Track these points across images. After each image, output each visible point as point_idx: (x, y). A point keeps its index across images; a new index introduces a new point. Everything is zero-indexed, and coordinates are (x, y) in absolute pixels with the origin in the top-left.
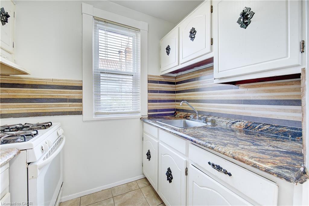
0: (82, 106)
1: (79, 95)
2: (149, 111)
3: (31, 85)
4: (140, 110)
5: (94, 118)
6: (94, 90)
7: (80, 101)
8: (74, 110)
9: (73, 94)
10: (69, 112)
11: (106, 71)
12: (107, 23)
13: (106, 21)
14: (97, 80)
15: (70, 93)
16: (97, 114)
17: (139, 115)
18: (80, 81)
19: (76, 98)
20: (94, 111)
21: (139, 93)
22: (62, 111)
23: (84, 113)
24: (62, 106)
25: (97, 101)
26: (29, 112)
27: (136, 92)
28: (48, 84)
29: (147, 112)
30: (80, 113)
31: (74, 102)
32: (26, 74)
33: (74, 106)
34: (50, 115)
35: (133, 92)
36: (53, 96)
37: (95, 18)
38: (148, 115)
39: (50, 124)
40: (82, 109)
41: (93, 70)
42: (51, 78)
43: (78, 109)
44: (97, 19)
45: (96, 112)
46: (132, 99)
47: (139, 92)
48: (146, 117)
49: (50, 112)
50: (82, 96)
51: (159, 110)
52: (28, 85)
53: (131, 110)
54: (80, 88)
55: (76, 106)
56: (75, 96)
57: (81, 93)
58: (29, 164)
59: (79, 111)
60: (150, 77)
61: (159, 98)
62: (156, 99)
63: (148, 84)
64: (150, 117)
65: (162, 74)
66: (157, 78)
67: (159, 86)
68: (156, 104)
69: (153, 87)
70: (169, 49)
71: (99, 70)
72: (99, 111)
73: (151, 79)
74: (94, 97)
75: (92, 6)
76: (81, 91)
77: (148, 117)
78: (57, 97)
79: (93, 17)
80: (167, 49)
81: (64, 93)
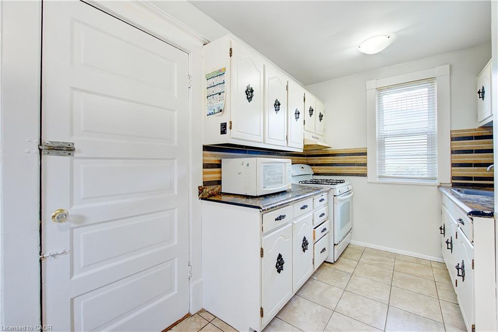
0: (366, 169)
1: (364, 160)
2: (453, 178)
3: (333, 154)
4: (437, 176)
5: (378, 180)
6: (377, 155)
7: (365, 165)
8: (360, 173)
9: (359, 159)
10: (356, 174)
11: (390, 135)
14: (382, 145)
16: (380, 177)
17: (437, 183)
18: (365, 148)
19: (362, 162)
20: (378, 174)
22: (351, 172)
23: (368, 176)
24: (351, 169)
25: (381, 165)
27: (433, 154)
29: (450, 180)
30: (365, 175)
31: (360, 166)
32: (329, 148)
33: (360, 169)
34: (344, 176)
35: (427, 155)
36: (345, 161)
38: (453, 183)
39: (343, 181)
40: (367, 172)
41: (377, 137)
42: (344, 148)
43: (363, 172)
44: (379, 90)
45: (380, 175)
46: (426, 162)
47: (435, 154)
48: (449, 185)
49: (344, 173)
50: (367, 161)
51: (474, 177)
52: (331, 154)
53: (426, 176)
54: (365, 154)
55: (362, 169)
57: (366, 158)
58: (335, 196)
60: (455, 133)
61: (475, 160)
62: (469, 162)
63: (452, 142)
64: (454, 185)
65: (481, 126)
66: (472, 132)
67: (475, 143)
68: (469, 170)
69: (462, 146)
70: (483, 92)
71: (383, 136)
72: (382, 175)
73: (457, 135)
74: (377, 161)
75: (375, 81)
76: (366, 156)
77: (452, 186)
78: (348, 162)
79: (376, 89)
80: (479, 92)
81: (353, 158)
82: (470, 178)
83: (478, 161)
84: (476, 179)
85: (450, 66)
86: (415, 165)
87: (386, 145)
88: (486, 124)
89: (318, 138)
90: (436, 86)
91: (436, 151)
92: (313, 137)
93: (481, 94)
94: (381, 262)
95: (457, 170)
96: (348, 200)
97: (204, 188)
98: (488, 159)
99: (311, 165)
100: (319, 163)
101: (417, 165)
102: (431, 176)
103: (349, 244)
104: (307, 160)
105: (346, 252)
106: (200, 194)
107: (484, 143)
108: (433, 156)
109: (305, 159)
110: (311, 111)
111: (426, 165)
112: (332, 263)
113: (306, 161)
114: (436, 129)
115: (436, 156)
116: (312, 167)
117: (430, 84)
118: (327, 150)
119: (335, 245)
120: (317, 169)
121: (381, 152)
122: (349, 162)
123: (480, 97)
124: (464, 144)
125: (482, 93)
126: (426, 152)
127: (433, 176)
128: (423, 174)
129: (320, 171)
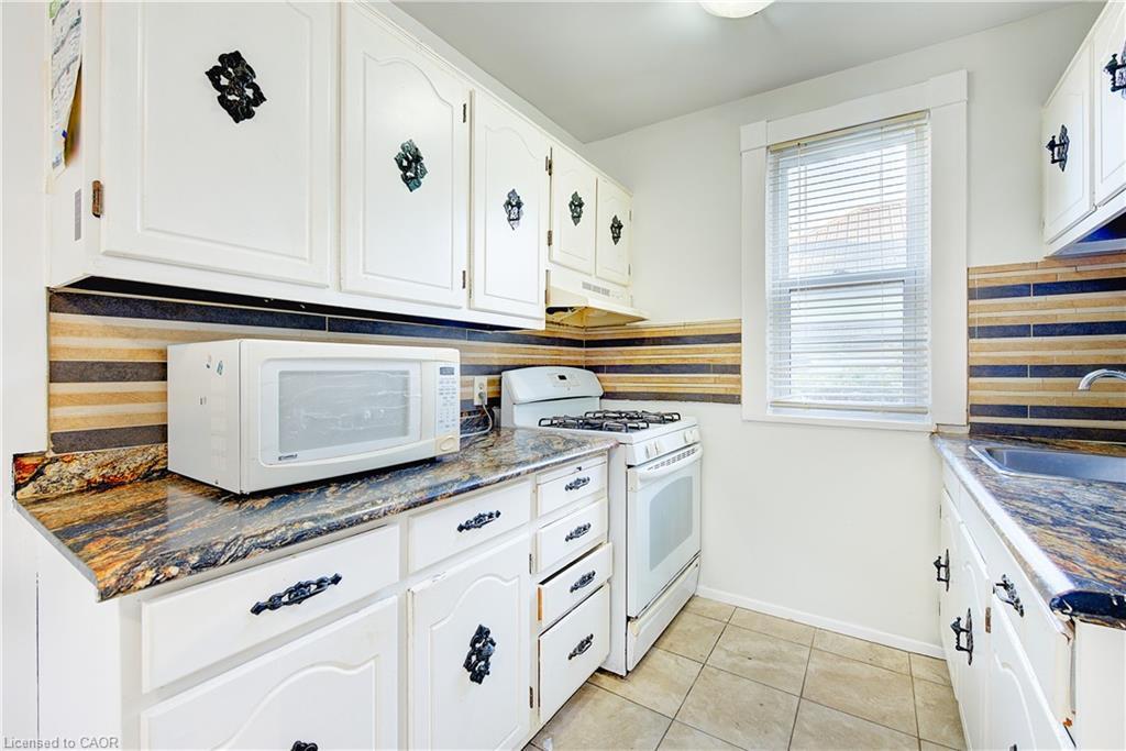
0: (739, 381)
1: (733, 355)
2: (974, 410)
3: (654, 338)
4: (928, 402)
5: (770, 413)
6: (769, 342)
7: (736, 369)
8: (722, 392)
9: (719, 354)
10: (714, 395)
12: (806, 145)
13: (799, 144)
14: (782, 312)
15: (715, 351)
16: (776, 404)
17: (928, 423)
18: (735, 321)
19: (727, 362)
20: (770, 396)
21: (925, 340)
22: (700, 392)
23: (743, 400)
24: (699, 380)
25: (780, 369)
26: (655, 390)
27: (918, 337)
28: (677, 334)
29: (965, 414)
30: (734, 399)
31: (723, 373)
32: (643, 320)
33: (723, 382)
34: (681, 400)
35: (903, 340)
36: (685, 359)
37: (772, 148)
38: (972, 424)
39: (676, 417)
40: (741, 390)
41: (769, 288)
43: (732, 389)
44: (777, 150)
45: (777, 399)
46: (901, 362)
47: (925, 337)
48: (961, 432)
49: (680, 394)
50: (740, 358)
51: (1032, 407)
52: (649, 338)
53: (900, 403)
54: (736, 338)
55: (729, 381)
56: (725, 358)
57: (739, 350)
58: (629, 467)
59: (734, 396)
60: (981, 276)
61: (1035, 357)
62: (1018, 363)
63: (971, 302)
64: (978, 432)
65: (1050, 254)
66: (1026, 273)
67: (1034, 306)
68: (1016, 384)
69: (999, 314)
70: (1064, 144)
71: (787, 285)
72: (783, 398)
73: (986, 280)
74: (769, 359)
75: (764, 122)
76: (739, 344)
77: (971, 433)
78: (691, 362)
79: (768, 147)
80: (1052, 145)
81: (704, 351)
82: (1020, 411)
83: (1042, 358)
84: (1039, 411)
85: (969, 74)
86: (878, 370)
87: (793, 313)
88: (1066, 248)
89: (606, 292)
90: (928, 135)
91: (926, 329)
92: (586, 286)
93: (1056, 149)
94: (771, 665)
95: (983, 387)
96: (683, 475)
97: (53, 461)
98: (1069, 353)
99: (596, 369)
100: (617, 363)
101: (884, 369)
102: (912, 404)
103: (693, 595)
104: (587, 354)
105: (678, 627)
106: (18, 487)
107: (1061, 306)
108: (919, 344)
109: (580, 354)
110: (576, 205)
111: (900, 370)
112: (622, 677)
113: (583, 358)
114: (928, 265)
115: (925, 344)
116: (600, 375)
117: (913, 131)
118: (637, 328)
119: (628, 619)
120: (611, 380)
121: (780, 334)
122: (695, 362)
123: (1054, 161)
124: (1004, 308)
125: (1059, 148)
126: (901, 330)
127: (919, 404)
128: (892, 399)
129: (621, 387)
